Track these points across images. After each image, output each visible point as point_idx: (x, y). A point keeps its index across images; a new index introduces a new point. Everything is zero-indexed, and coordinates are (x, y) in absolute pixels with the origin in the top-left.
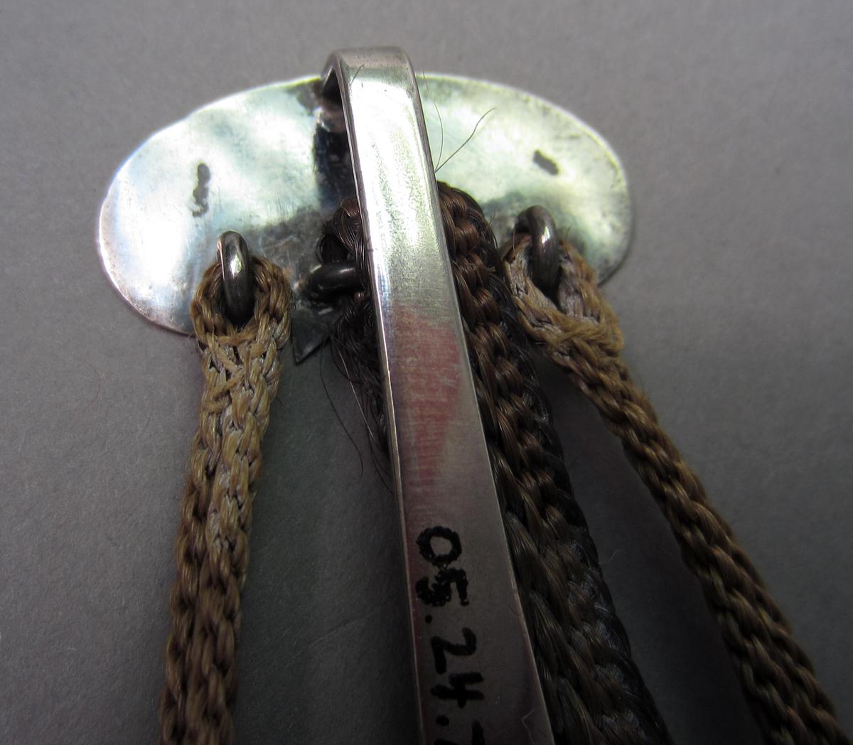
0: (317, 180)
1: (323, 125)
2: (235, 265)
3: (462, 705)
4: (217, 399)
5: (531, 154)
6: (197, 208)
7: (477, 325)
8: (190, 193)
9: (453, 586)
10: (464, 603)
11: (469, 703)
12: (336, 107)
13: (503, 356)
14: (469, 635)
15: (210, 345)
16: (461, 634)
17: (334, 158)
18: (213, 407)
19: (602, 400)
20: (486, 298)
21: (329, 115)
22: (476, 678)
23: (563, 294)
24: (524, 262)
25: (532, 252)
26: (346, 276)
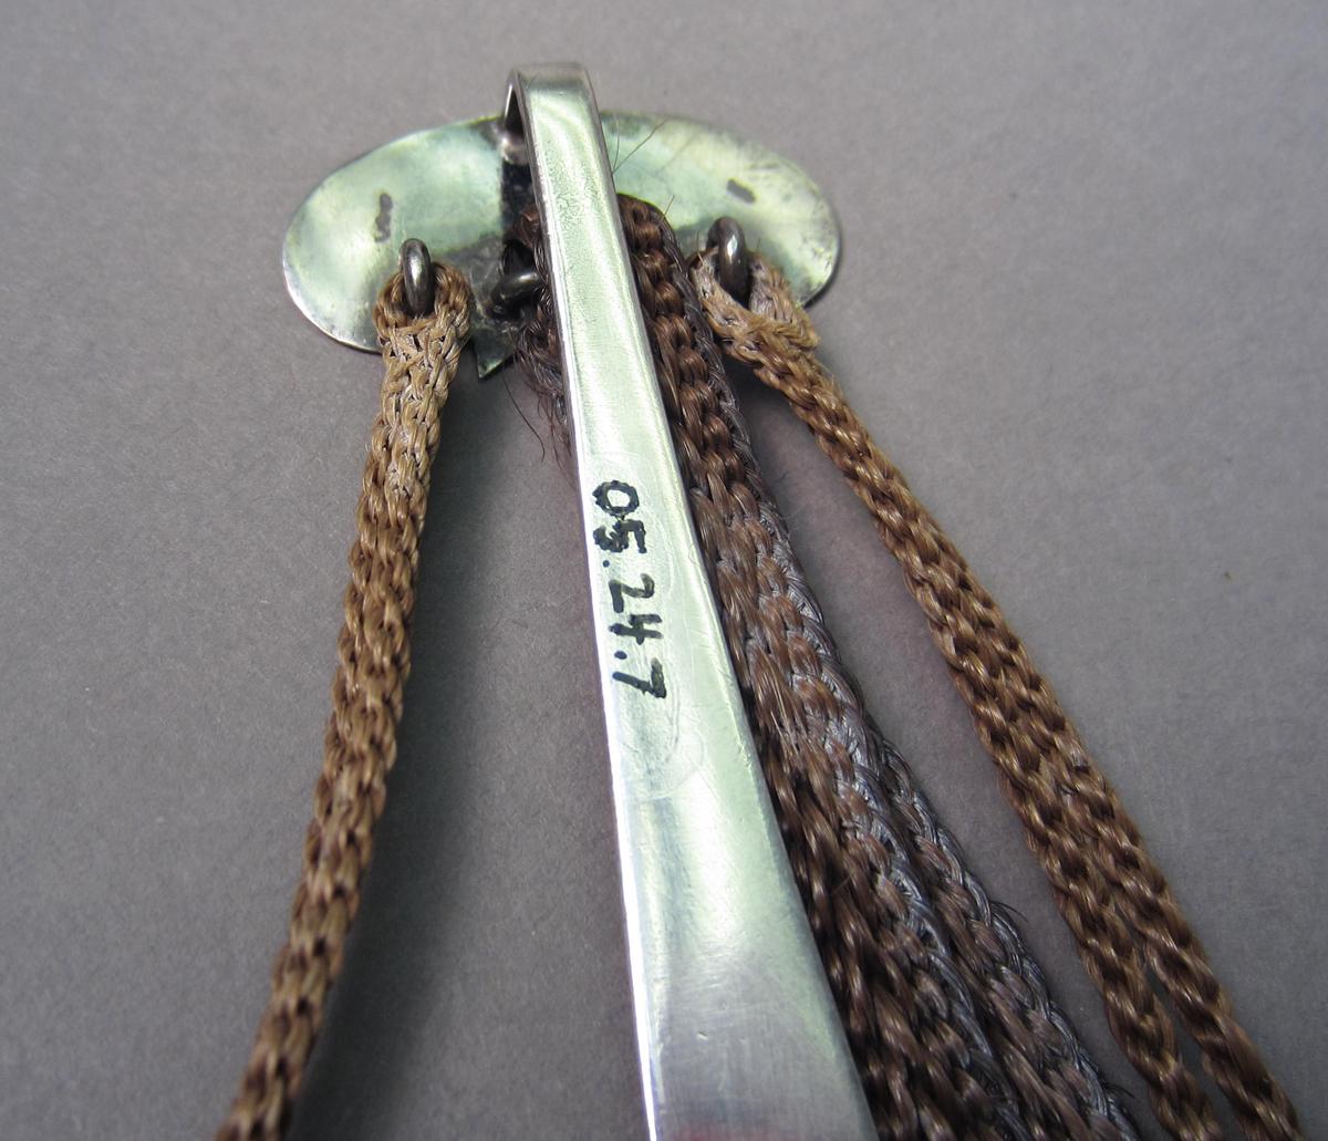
0: (501, 207)
1: (507, 159)
2: (416, 270)
3: (640, 641)
4: (397, 379)
5: (724, 183)
6: (380, 234)
7: (658, 314)
8: (371, 221)
9: (631, 535)
10: (643, 550)
11: (647, 640)
12: (520, 140)
13: (687, 345)
14: (646, 579)
15: (392, 338)
16: (640, 579)
17: (518, 188)
18: (392, 386)
19: (794, 389)
20: (669, 293)
21: (513, 149)
22: (655, 618)
23: (754, 302)
24: (711, 268)
25: (719, 260)
26: (529, 284)
